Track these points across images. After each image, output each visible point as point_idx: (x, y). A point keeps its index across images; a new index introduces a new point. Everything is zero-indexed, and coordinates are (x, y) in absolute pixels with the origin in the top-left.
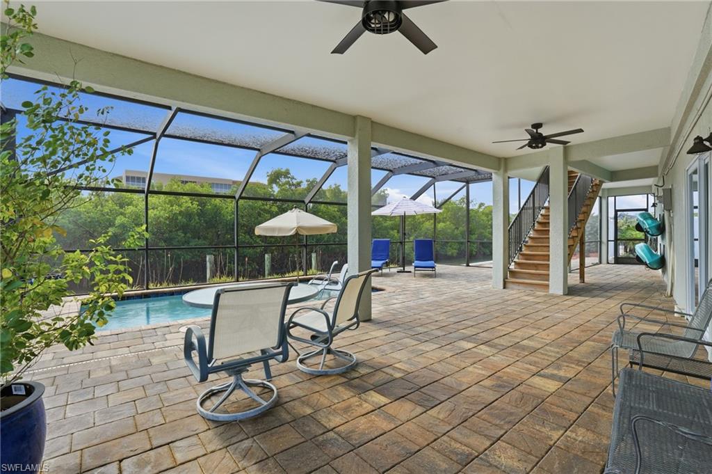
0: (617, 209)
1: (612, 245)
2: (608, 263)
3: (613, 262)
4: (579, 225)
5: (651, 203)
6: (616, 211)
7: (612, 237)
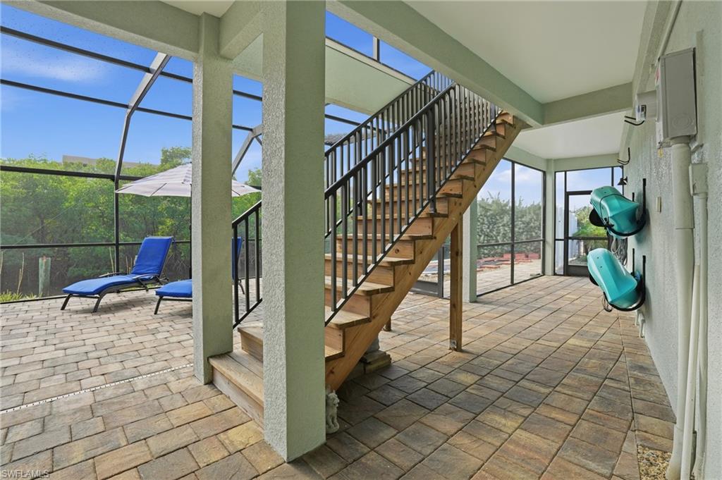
0: (568, 190)
1: (560, 245)
2: (555, 274)
3: (562, 273)
4: (441, 208)
5: (617, 181)
6: (567, 194)
7: (560, 235)
